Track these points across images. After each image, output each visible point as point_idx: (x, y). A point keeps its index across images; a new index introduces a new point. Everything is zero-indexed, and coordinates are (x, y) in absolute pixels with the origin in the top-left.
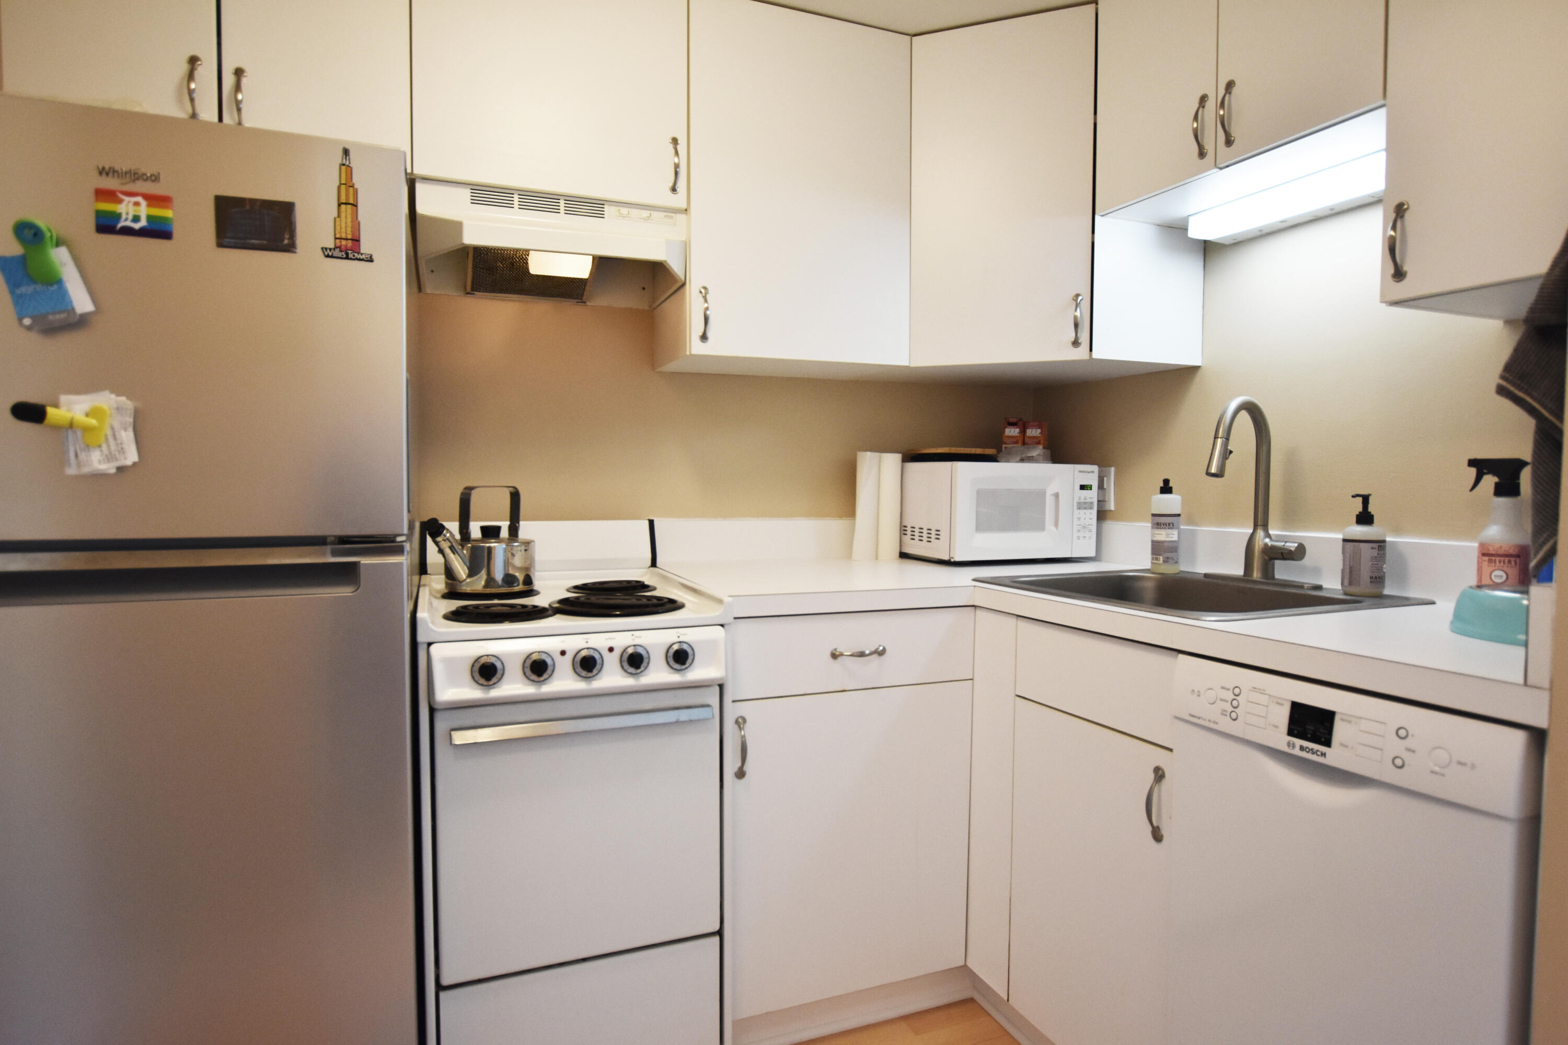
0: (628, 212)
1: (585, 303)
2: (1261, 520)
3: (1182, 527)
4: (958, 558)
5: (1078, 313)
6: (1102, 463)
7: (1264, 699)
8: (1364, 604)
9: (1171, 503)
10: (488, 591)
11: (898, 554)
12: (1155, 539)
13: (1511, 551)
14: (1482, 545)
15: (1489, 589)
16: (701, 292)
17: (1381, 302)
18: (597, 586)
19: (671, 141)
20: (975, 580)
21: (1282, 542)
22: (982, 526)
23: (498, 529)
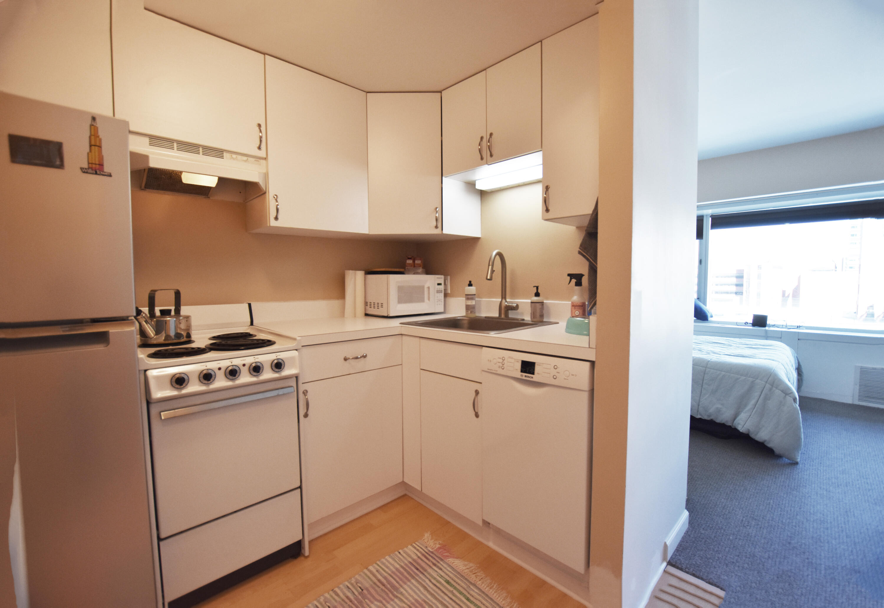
0: (236, 157)
1: (209, 198)
2: (504, 297)
3: (476, 299)
4: (391, 315)
5: (437, 215)
6: (445, 274)
7: (513, 361)
8: (539, 325)
9: (472, 290)
10: (167, 342)
11: (364, 314)
12: (467, 304)
13: (580, 305)
14: (572, 303)
15: (576, 318)
16: (274, 197)
17: (542, 219)
18: (225, 336)
19: (257, 125)
20: (401, 324)
21: (511, 303)
22: (401, 301)
23: (170, 311)
